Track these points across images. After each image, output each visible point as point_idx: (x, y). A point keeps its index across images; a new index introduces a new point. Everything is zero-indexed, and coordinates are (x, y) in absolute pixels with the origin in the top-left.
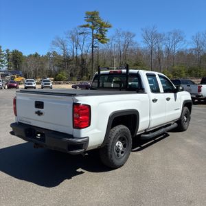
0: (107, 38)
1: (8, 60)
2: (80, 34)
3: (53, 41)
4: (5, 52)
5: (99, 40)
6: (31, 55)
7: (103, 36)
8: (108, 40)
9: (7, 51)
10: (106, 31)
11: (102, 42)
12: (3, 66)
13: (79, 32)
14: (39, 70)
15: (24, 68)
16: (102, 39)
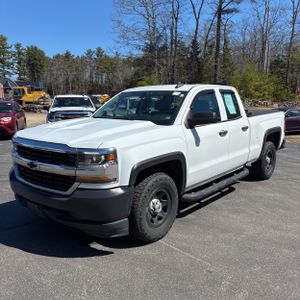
1: (19, 63)
4: (14, 49)
6: (58, 57)
9: (18, 46)
12: (10, 74)
14: (73, 82)
15: (46, 77)
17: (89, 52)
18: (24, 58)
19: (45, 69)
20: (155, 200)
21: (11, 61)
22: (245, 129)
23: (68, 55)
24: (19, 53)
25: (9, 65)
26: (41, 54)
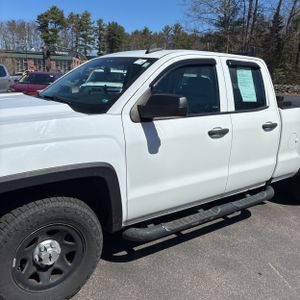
17: (167, 29)
18: (105, 33)
19: (123, 45)
20: (46, 243)
21: (92, 36)
22: (269, 127)
23: (146, 31)
24: (101, 29)
25: (90, 40)
26: (121, 30)
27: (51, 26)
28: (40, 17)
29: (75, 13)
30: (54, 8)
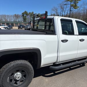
0: (78, 6)
2: (65, 5)
3: (52, 9)
5: (74, 7)
7: (76, 5)
8: (78, 7)
10: (78, 2)
11: (75, 8)
13: (64, 4)
16: (75, 6)
27: (25, 15)
28: (22, 14)
29: (30, 12)
30: (25, 11)
